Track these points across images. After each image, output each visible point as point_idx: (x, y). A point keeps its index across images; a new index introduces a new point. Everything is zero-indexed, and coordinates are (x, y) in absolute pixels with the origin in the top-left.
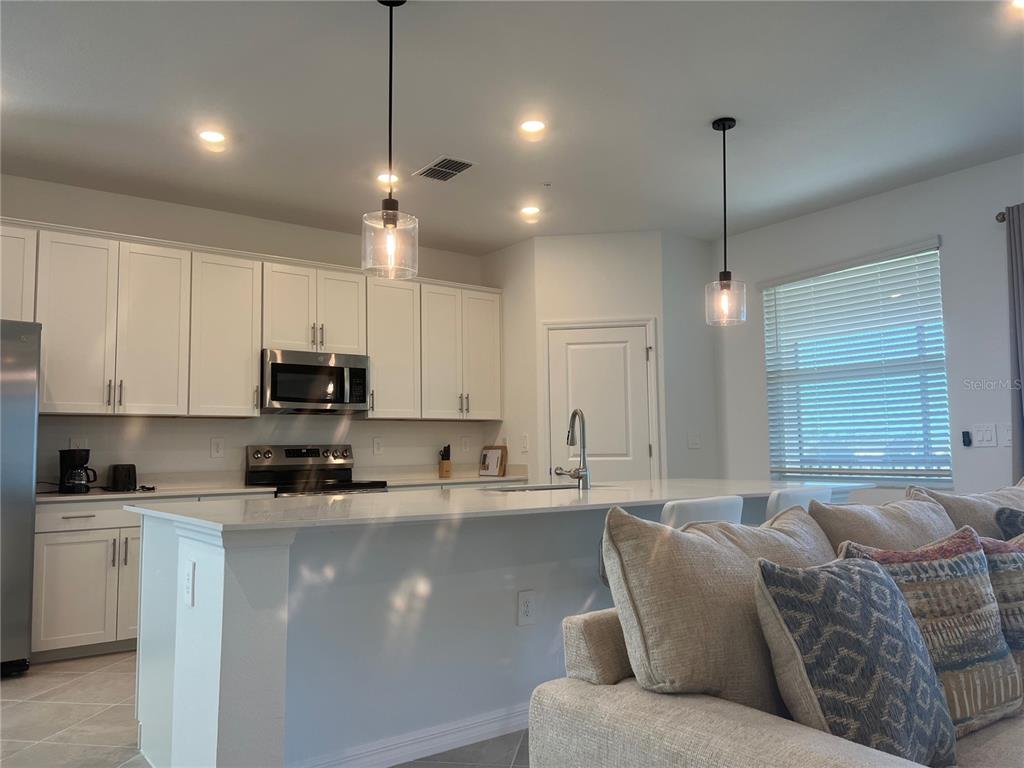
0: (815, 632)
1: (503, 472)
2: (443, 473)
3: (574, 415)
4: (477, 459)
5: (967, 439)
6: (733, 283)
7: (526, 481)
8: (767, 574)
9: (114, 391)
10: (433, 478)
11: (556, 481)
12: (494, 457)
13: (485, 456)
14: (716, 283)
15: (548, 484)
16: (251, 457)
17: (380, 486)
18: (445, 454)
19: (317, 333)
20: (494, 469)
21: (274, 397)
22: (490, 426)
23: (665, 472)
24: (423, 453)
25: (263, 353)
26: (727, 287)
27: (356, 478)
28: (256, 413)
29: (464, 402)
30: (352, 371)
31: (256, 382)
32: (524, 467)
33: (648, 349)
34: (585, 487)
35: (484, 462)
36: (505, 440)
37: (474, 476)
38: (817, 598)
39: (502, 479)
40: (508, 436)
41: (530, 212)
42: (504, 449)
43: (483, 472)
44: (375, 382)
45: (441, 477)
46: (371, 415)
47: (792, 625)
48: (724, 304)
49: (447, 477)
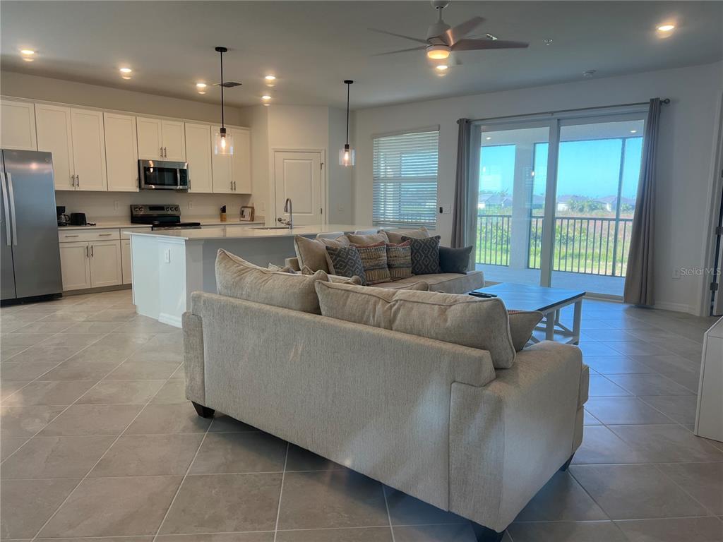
0: (335, 259)
1: (252, 219)
2: (223, 219)
3: (287, 200)
4: (238, 212)
5: (441, 211)
6: (350, 150)
7: (264, 224)
8: (327, 248)
9: (75, 180)
10: (218, 221)
11: (279, 225)
12: (247, 212)
13: (243, 211)
14: (344, 149)
15: (274, 226)
16: (133, 211)
17: (196, 225)
18: (224, 210)
19: (163, 151)
20: (248, 217)
21: (146, 183)
22: (246, 197)
23: (327, 222)
24: (213, 209)
25: (139, 161)
26: (348, 151)
27: (183, 220)
28: (138, 190)
29: (233, 185)
30: (180, 170)
31: (137, 176)
32: (263, 217)
33: (321, 164)
34: (291, 228)
35: (242, 213)
36: (253, 204)
37: (237, 221)
38: (336, 253)
39: (251, 222)
40: (255, 202)
41: (266, 98)
42: (253, 208)
43: (242, 219)
44: (191, 176)
45: (222, 221)
46: (189, 191)
47: (331, 258)
48: (346, 157)
49: (225, 221)
